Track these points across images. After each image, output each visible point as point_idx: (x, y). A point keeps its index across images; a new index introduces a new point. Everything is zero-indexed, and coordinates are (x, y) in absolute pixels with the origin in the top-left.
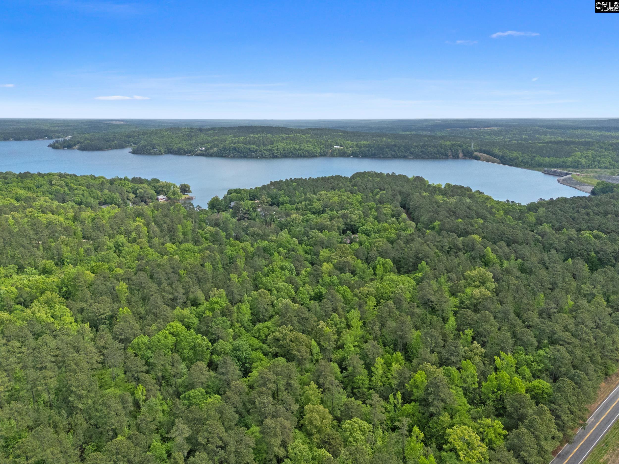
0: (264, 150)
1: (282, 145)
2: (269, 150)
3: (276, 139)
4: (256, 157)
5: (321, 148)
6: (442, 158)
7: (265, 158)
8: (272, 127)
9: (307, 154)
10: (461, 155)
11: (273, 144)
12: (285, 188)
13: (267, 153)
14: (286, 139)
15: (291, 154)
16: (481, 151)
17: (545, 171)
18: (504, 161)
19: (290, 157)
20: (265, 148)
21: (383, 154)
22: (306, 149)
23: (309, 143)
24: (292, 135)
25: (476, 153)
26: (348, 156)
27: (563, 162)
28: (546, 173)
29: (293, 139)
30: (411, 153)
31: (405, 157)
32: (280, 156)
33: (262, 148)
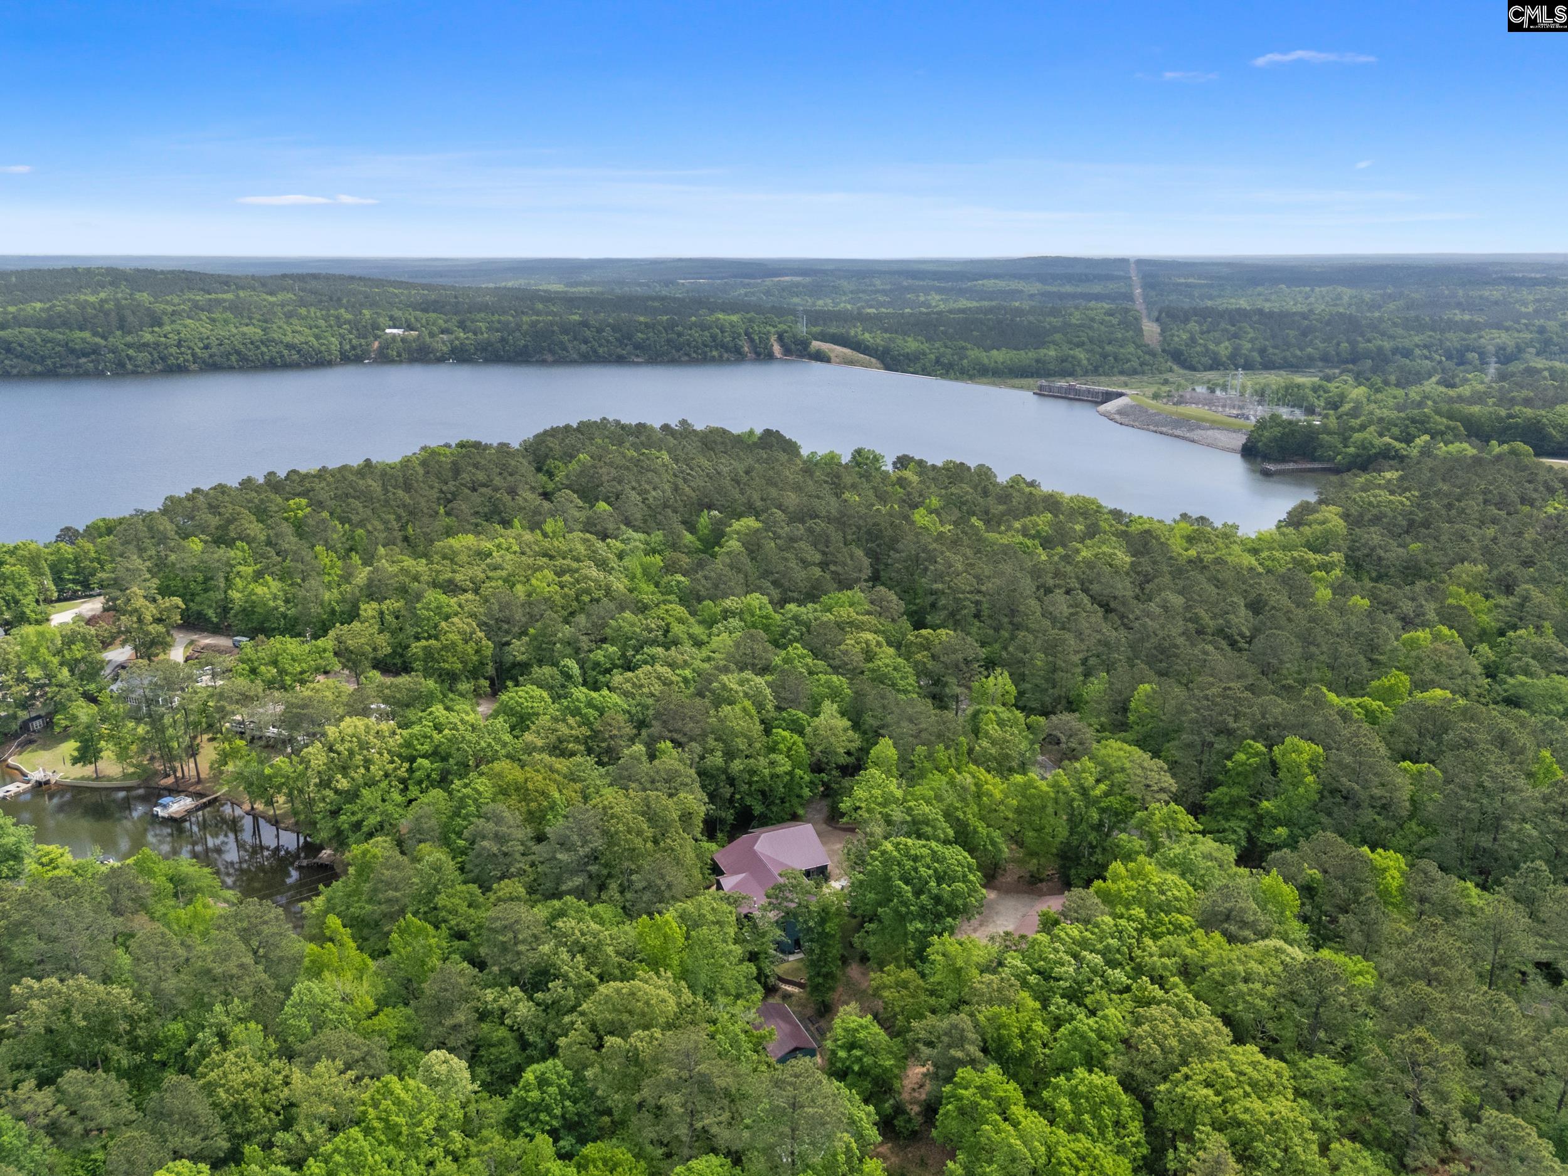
0: (129, 346)
1: (195, 328)
2: (146, 345)
3: (170, 309)
4: (99, 374)
5: (343, 336)
6: (728, 360)
7: (136, 373)
8: (151, 273)
9: (296, 357)
10: (777, 349)
11: (160, 325)
12: (254, 528)
13: (143, 357)
14: (209, 307)
15: (233, 358)
16: (824, 338)
17: (1041, 388)
18: (891, 361)
19: (231, 368)
20: (129, 339)
21: (551, 351)
22: (288, 339)
23: (294, 321)
24: (230, 296)
25: (816, 345)
26: (441, 360)
27: (1038, 361)
28: (1041, 393)
29: (236, 308)
30: (637, 347)
31: (620, 360)
32: (193, 367)
33: (117, 339)
